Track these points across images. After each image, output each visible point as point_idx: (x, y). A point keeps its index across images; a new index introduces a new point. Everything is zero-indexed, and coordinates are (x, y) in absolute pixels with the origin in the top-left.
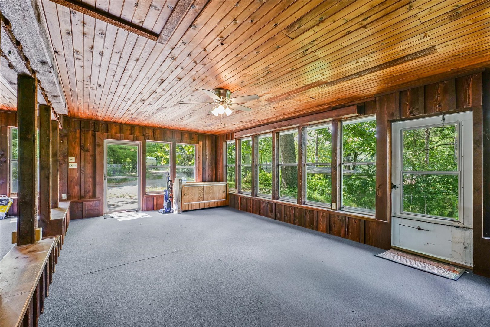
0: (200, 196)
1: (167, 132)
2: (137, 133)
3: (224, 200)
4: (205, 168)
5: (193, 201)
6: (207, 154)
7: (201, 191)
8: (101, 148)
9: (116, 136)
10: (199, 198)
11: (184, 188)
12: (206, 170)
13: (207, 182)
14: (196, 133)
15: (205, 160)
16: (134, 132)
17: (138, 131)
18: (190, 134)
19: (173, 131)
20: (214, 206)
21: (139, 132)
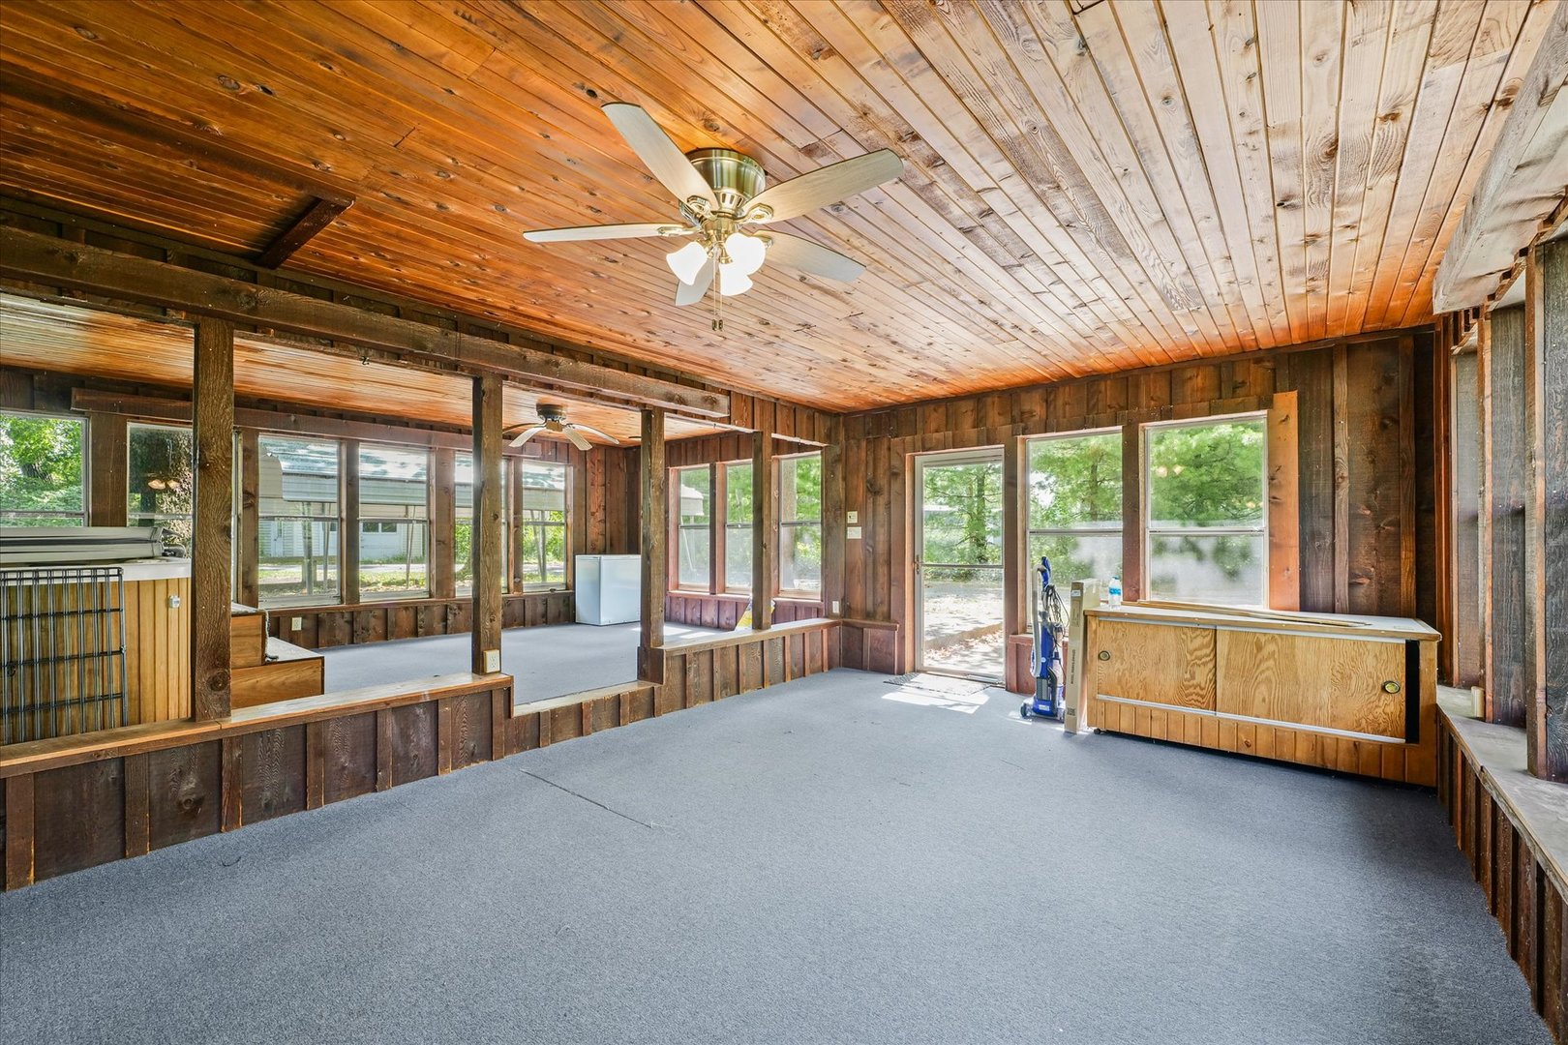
0: (1193, 677)
1: (1103, 389)
2: (994, 416)
3: (1381, 745)
4: (1328, 534)
5: (1146, 692)
6: (1341, 453)
7: (1198, 653)
8: (899, 480)
9: (934, 441)
10: (1182, 688)
11: (1093, 624)
12: (1333, 545)
13: (1342, 612)
14: (1261, 354)
15: (1329, 491)
16: (985, 416)
17: (996, 412)
18: (1218, 367)
19: (1127, 378)
20: (1287, 758)
21: (999, 414)
